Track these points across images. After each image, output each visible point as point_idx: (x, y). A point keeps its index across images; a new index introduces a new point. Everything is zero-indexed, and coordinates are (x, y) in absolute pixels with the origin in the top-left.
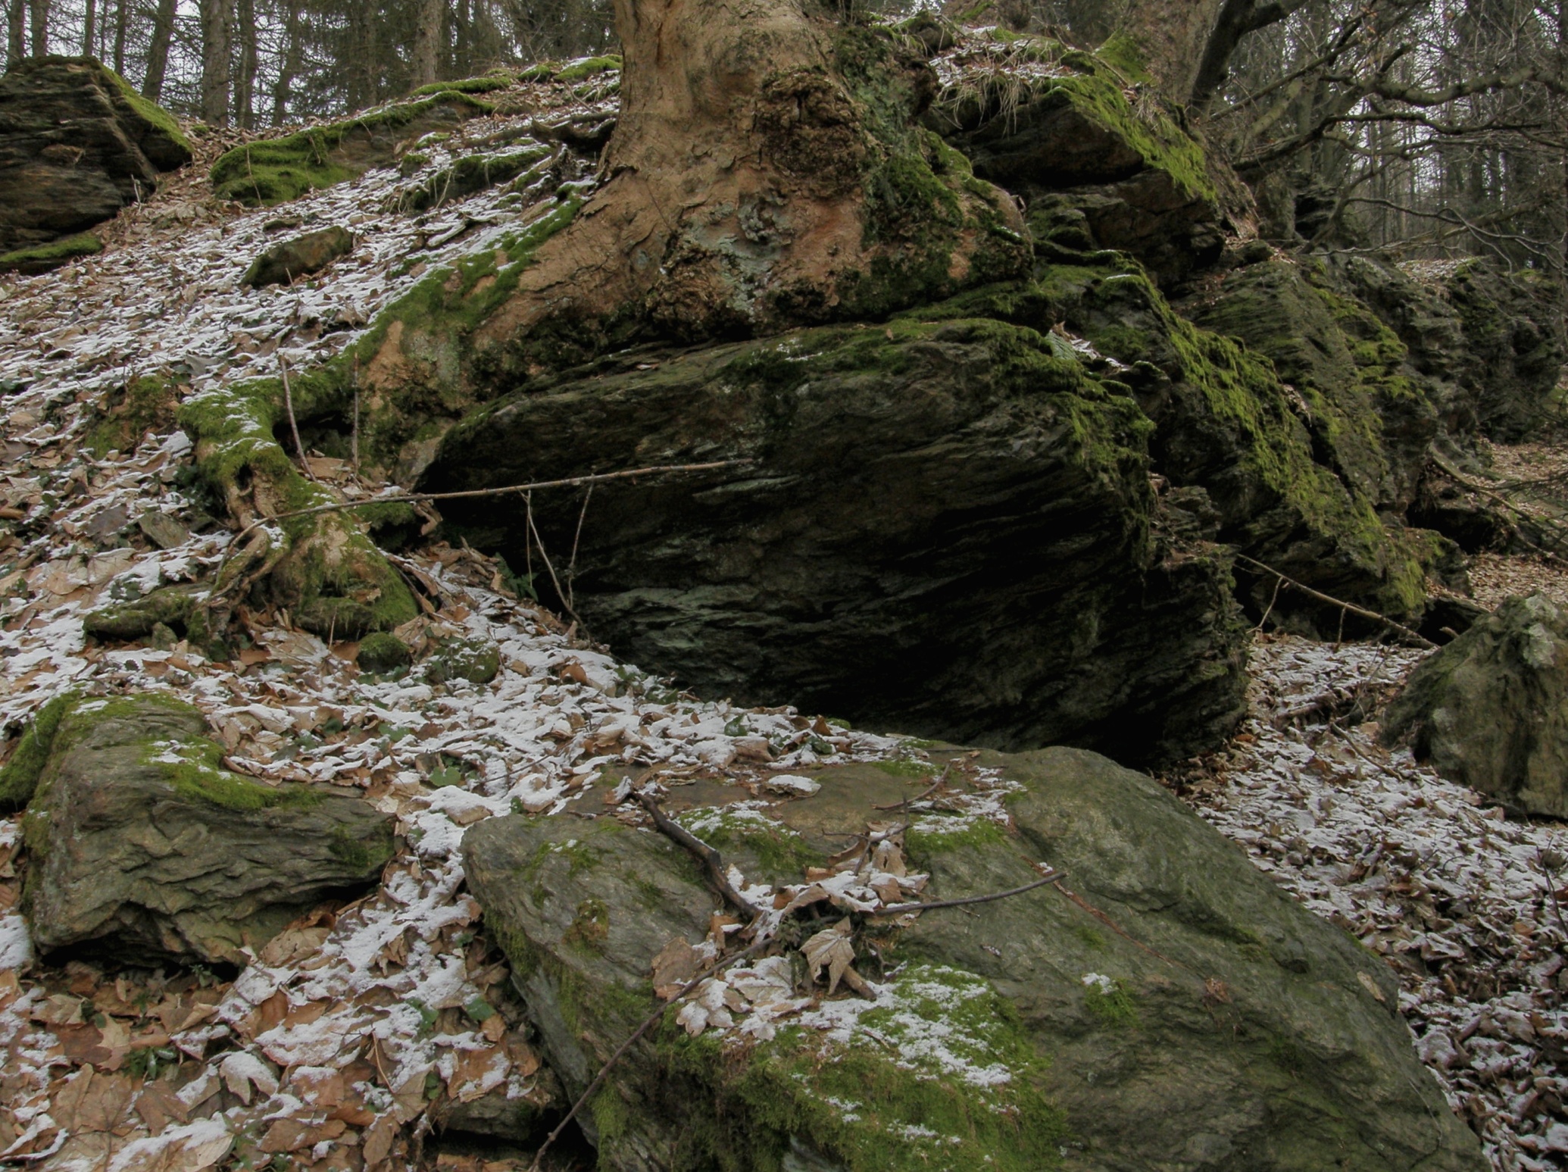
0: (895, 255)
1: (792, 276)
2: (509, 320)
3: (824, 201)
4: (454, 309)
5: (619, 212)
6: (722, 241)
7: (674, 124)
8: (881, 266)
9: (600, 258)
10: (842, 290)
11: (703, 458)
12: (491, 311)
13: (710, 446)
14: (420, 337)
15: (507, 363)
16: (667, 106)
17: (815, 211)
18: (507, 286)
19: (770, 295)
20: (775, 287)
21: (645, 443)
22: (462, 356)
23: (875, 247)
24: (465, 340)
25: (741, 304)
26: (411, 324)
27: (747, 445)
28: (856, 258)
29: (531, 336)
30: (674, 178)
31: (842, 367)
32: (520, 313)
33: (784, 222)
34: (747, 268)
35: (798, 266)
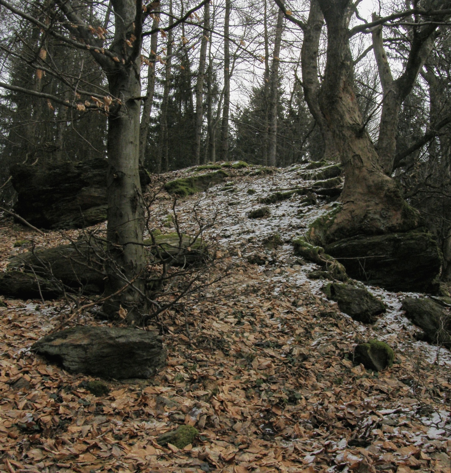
0: (406, 221)
1: (390, 223)
2: (333, 228)
3: (395, 210)
4: (323, 226)
5: (351, 209)
6: (377, 216)
7: (361, 194)
8: (404, 223)
9: (347, 218)
10: (399, 227)
11: (379, 255)
12: (330, 227)
13: (381, 253)
14: (317, 231)
15: (332, 237)
16: (360, 190)
17: (394, 212)
18: (332, 222)
19: (387, 227)
20: (388, 225)
21: (369, 252)
22: (324, 235)
23: (403, 219)
24: (325, 231)
25: (382, 228)
26: (315, 228)
27: (389, 253)
28: (400, 221)
29: (336, 232)
30: (362, 204)
31: (408, 239)
32: (334, 227)
33: (389, 214)
34: (382, 222)
35: (391, 222)
